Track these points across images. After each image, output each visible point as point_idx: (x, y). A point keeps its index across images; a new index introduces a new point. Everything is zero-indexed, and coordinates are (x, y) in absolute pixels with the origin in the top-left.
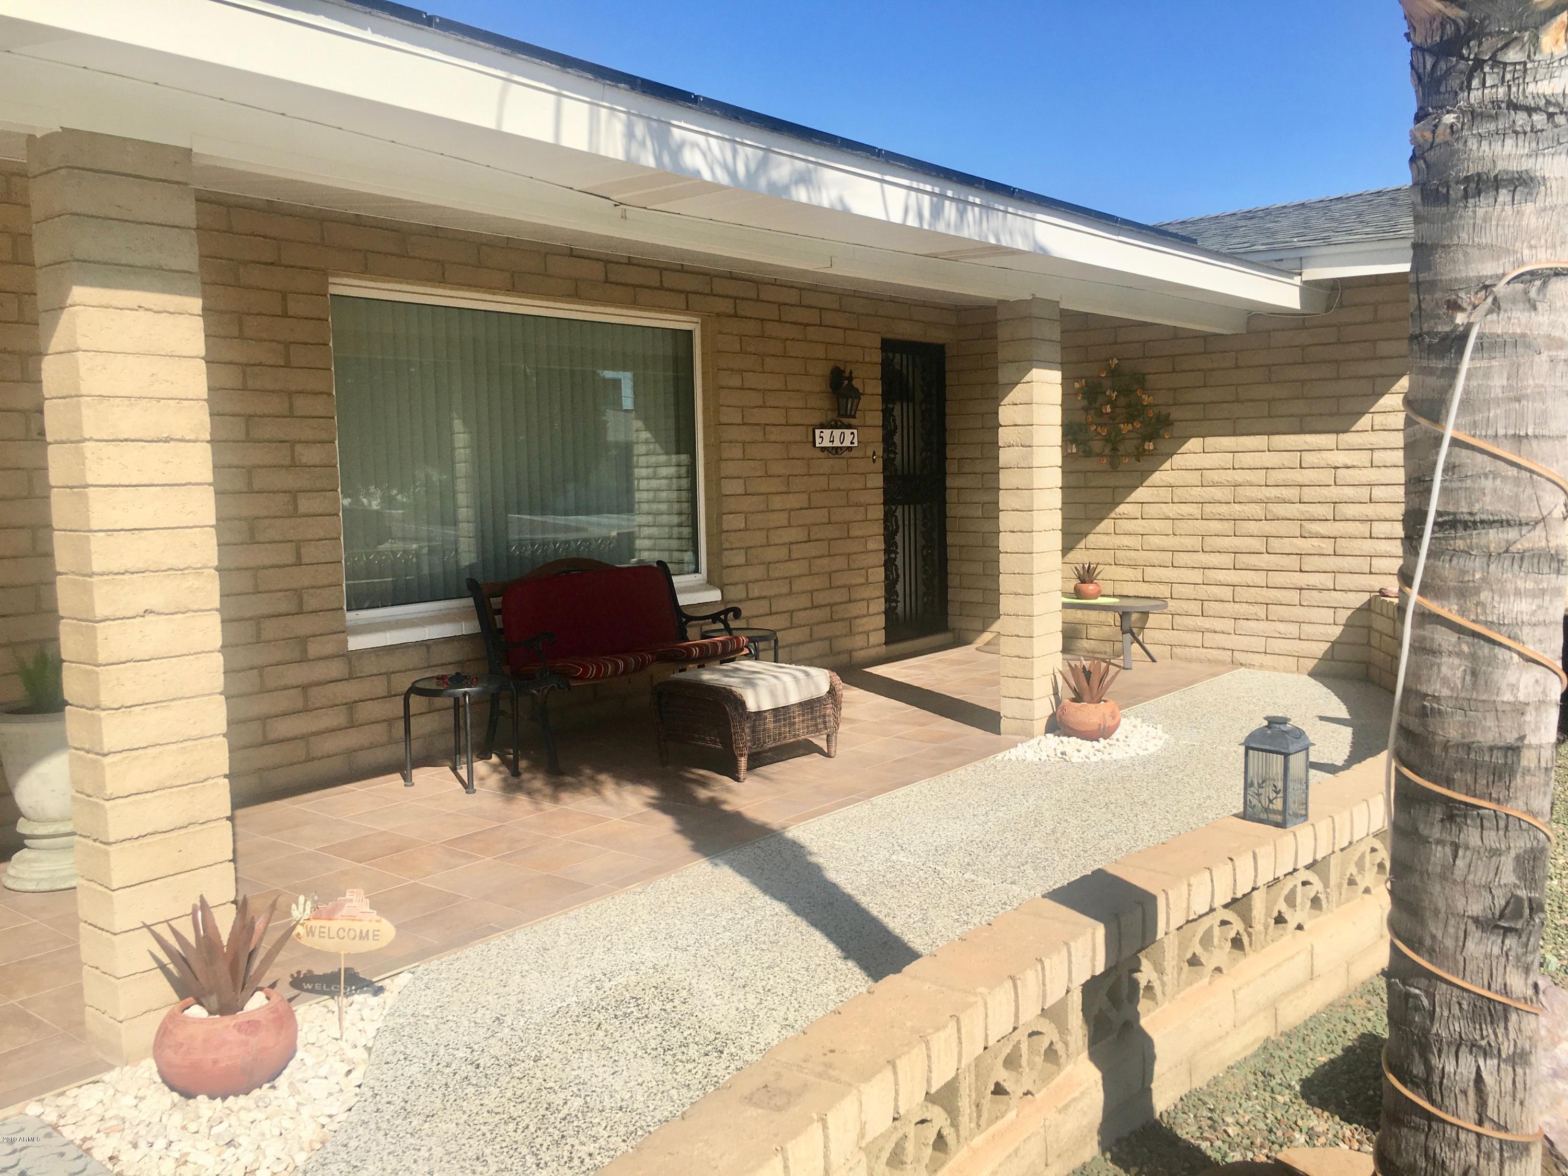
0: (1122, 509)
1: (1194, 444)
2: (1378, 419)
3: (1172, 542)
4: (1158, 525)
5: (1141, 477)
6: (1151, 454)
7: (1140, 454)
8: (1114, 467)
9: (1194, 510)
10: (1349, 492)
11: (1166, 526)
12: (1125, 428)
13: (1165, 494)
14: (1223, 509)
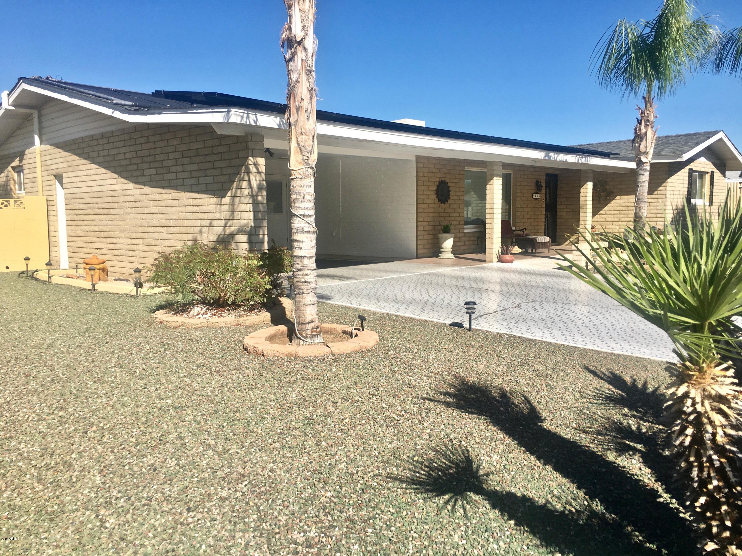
0: (601, 212)
1: (618, 197)
2: (659, 192)
3: (612, 220)
4: (609, 216)
5: (605, 205)
6: (608, 200)
7: (606, 200)
8: (599, 203)
9: (618, 212)
10: (652, 208)
11: (611, 216)
12: (602, 194)
13: (611, 209)
14: (625, 212)
